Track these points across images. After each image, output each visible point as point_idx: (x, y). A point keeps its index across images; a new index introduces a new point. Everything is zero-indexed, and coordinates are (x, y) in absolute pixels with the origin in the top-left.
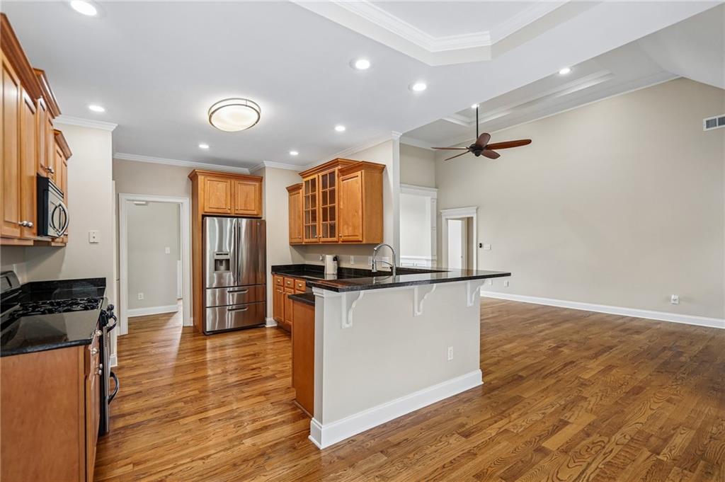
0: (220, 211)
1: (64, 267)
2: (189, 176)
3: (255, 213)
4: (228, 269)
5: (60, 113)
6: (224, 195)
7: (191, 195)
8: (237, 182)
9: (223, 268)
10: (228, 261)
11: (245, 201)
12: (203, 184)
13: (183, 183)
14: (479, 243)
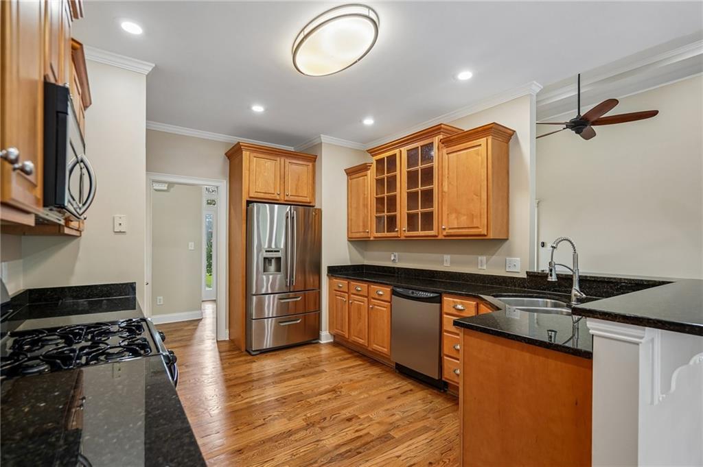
0: (267, 196)
1: (79, 267)
2: (226, 154)
3: (308, 200)
4: (278, 269)
5: (82, 16)
6: (273, 176)
7: (228, 179)
8: (288, 161)
9: (272, 268)
10: (278, 259)
11: (297, 185)
12: (248, 161)
13: (219, 162)
14: (541, 241)
